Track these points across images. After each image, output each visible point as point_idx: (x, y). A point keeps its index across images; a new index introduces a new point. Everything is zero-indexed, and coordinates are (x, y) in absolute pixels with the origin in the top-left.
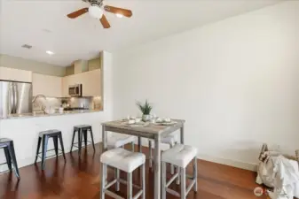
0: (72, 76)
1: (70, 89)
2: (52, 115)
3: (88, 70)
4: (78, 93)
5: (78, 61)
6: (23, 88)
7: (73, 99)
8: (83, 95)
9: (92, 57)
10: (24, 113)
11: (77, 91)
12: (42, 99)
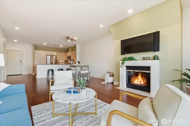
0: (68, 53)
1: (68, 57)
2: (61, 65)
3: (73, 51)
4: (70, 59)
5: (70, 47)
6: (54, 57)
7: (69, 61)
8: (71, 59)
9: (74, 46)
10: (54, 64)
11: (69, 58)
12: (59, 61)
